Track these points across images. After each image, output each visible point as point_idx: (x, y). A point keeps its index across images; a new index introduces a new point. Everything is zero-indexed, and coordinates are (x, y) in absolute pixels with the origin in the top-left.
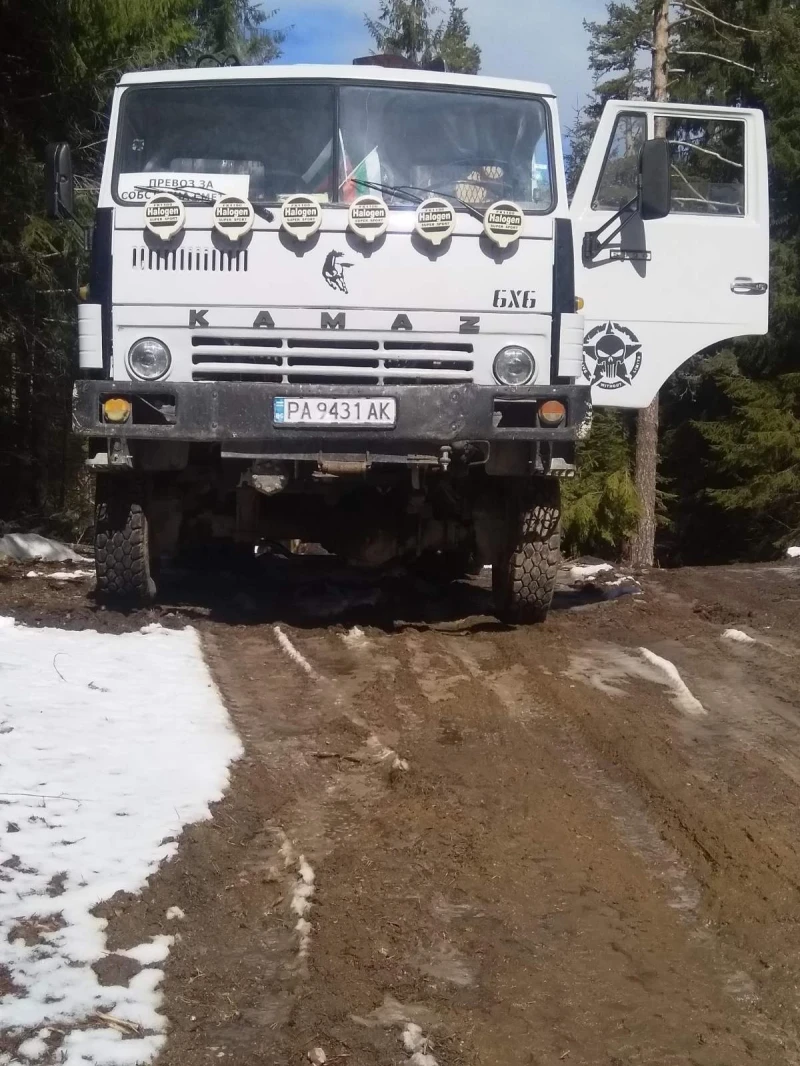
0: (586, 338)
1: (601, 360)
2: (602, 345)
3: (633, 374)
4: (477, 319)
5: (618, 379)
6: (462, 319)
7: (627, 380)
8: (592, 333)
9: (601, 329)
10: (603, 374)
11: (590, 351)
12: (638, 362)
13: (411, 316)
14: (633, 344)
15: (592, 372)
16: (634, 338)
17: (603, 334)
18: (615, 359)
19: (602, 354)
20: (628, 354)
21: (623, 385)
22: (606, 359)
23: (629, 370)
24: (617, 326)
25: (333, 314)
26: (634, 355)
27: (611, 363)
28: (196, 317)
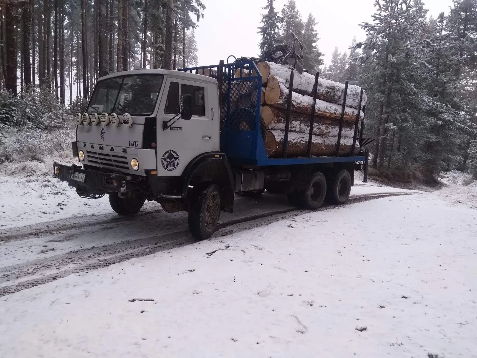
0: (164, 155)
1: (168, 162)
2: (168, 157)
3: (177, 166)
4: (126, 149)
5: (173, 167)
6: (123, 149)
7: (175, 168)
8: (165, 154)
9: (168, 152)
10: (169, 166)
11: (165, 159)
12: (178, 162)
13: (114, 148)
14: (177, 156)
15: (165, 165)
16: (177, 155)
17: (169, 154)
18: (172, 161)
19: (168, 160)
20: (175, 160)
21: (174, 169)
22: (169, 161)
23: (176, 164)
24: (172, 151)
25: (101, 146)
26: (177, 160)
27: (171, 163)
28: (85, 145)
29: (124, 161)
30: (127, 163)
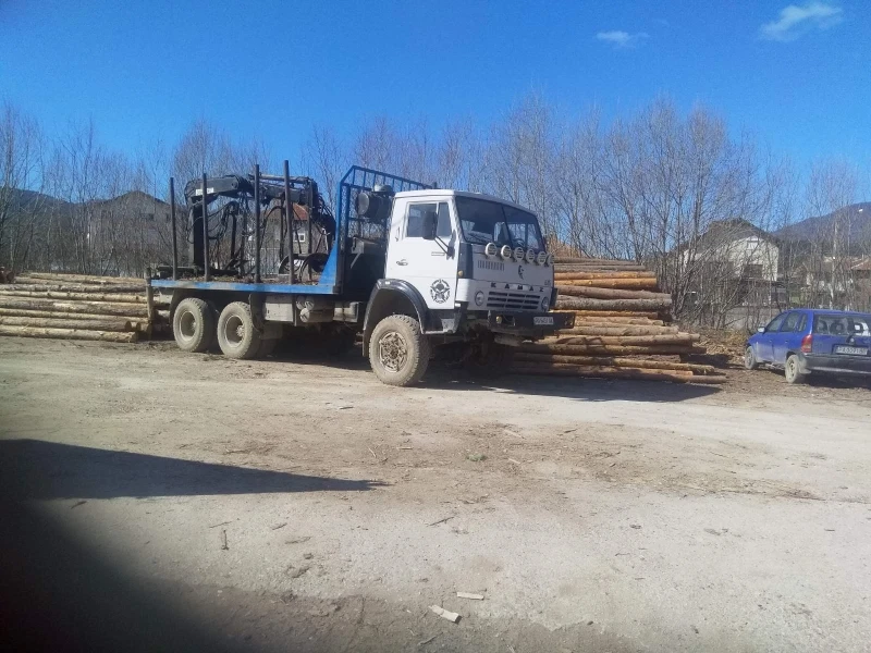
4: (543, 289)
6: (540, 288)
13: (533, 287)
28: (493, 285)
29: (535, 299)
30: (537, 303)
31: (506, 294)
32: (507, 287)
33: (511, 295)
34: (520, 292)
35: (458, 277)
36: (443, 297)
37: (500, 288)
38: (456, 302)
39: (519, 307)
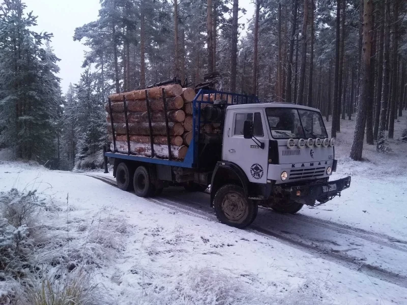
4: (327, 162)
13: (321, 162)
28: (293, 166)
29: (323, 170)
30: (323, 171)
31: (302, 170)
32: (303, 165)
33: (305, 170)
34: (312, 167)
35: (269, 163)
36: (259, 175)
37: (298, 166)
38: (267, 179)
39: (311, 176)
